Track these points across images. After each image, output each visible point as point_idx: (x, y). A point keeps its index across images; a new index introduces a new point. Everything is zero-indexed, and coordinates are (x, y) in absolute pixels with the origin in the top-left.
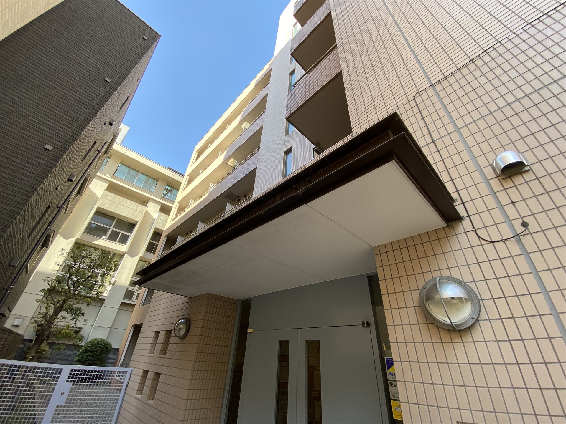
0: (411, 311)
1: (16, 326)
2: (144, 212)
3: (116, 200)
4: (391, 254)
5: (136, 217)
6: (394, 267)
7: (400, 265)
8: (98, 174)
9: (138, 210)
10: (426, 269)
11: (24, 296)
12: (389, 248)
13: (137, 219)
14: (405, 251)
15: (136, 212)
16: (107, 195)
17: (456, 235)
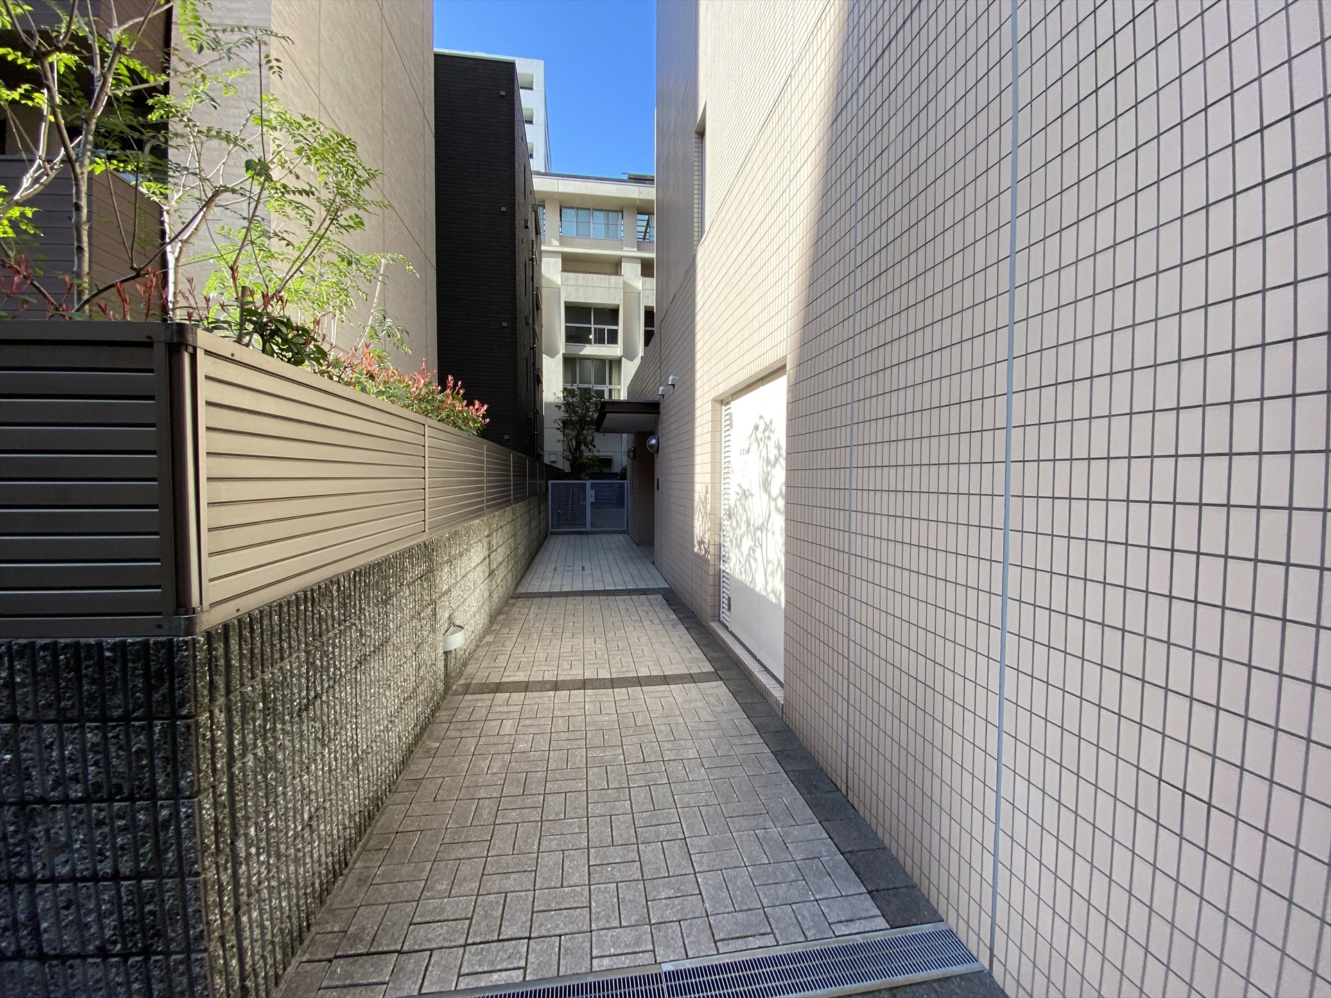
1: (555, 462)
2: (621, 286)
3: (580, 282)
5: (615, 299)
8: (543, 248)
9: (613, 285)
11: (546, 431)
13: (616, 302)
15: (612, 290)
16: (567, 279)
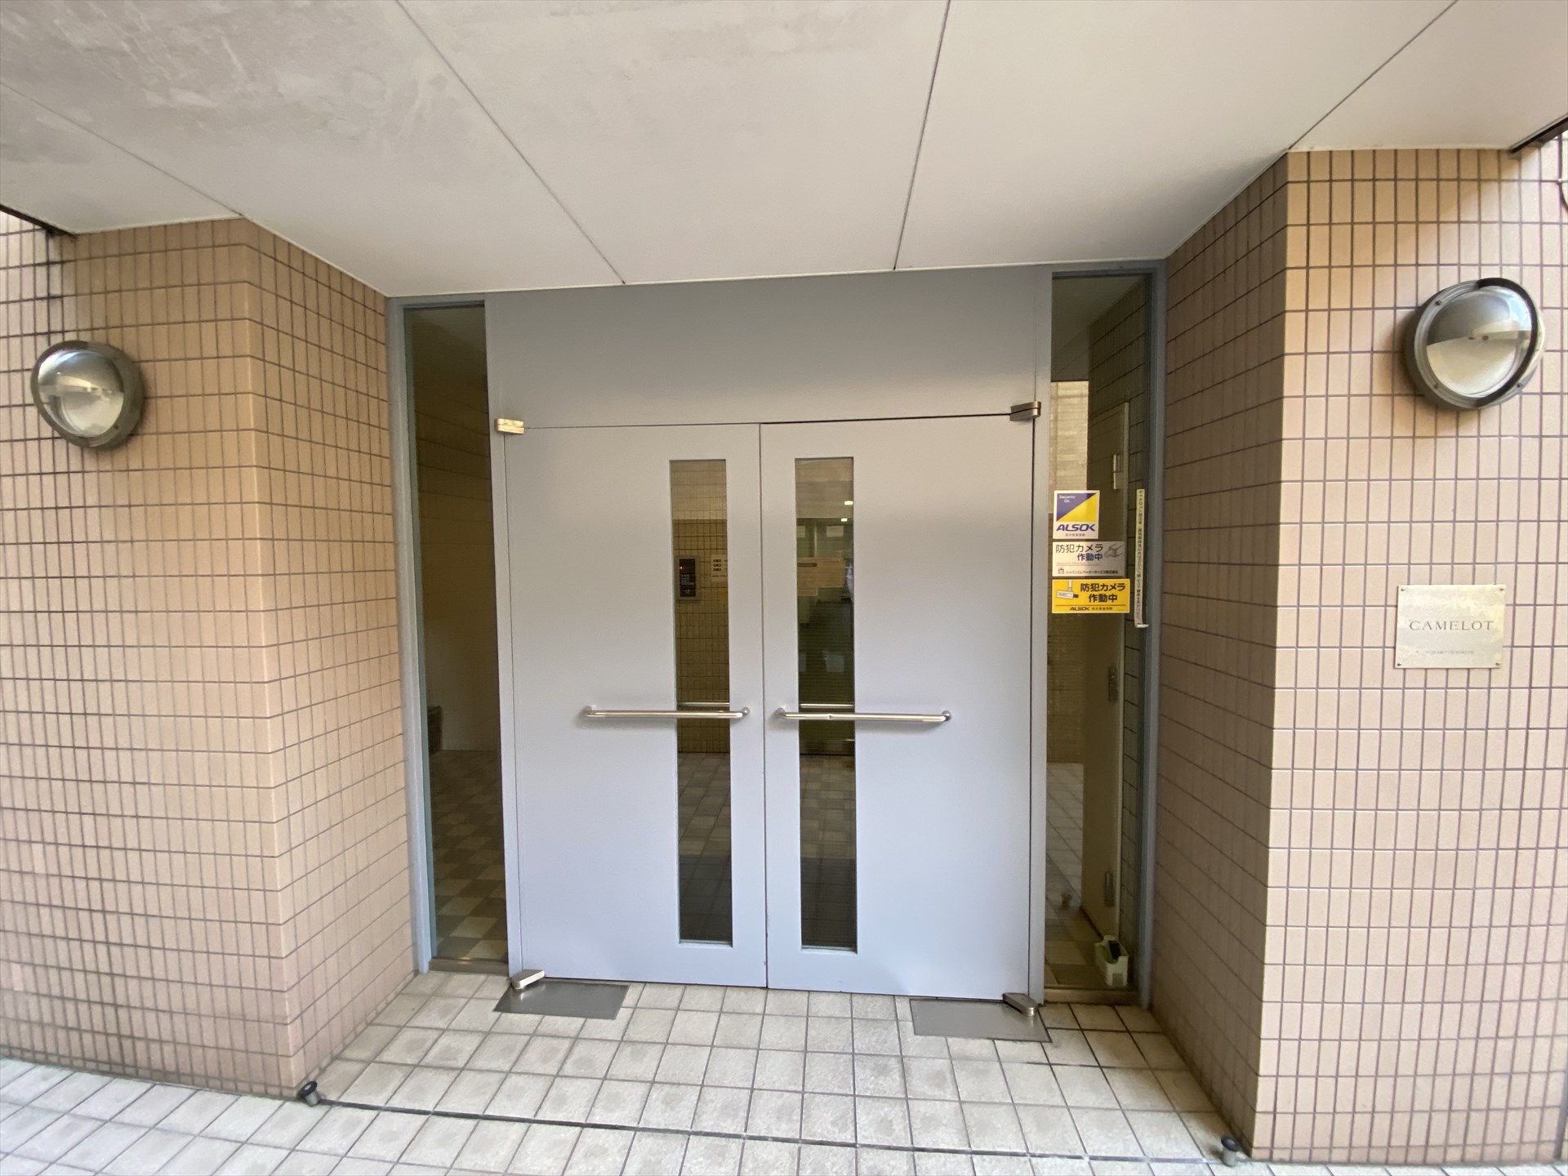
0: (1362, 362)
4: (1342, 190)
6: (1342, 234)
7: (1363, 233)
10: (1428, 255)
12: (1342, 171)
14: (1385, 190)
17: (1520, 180)
